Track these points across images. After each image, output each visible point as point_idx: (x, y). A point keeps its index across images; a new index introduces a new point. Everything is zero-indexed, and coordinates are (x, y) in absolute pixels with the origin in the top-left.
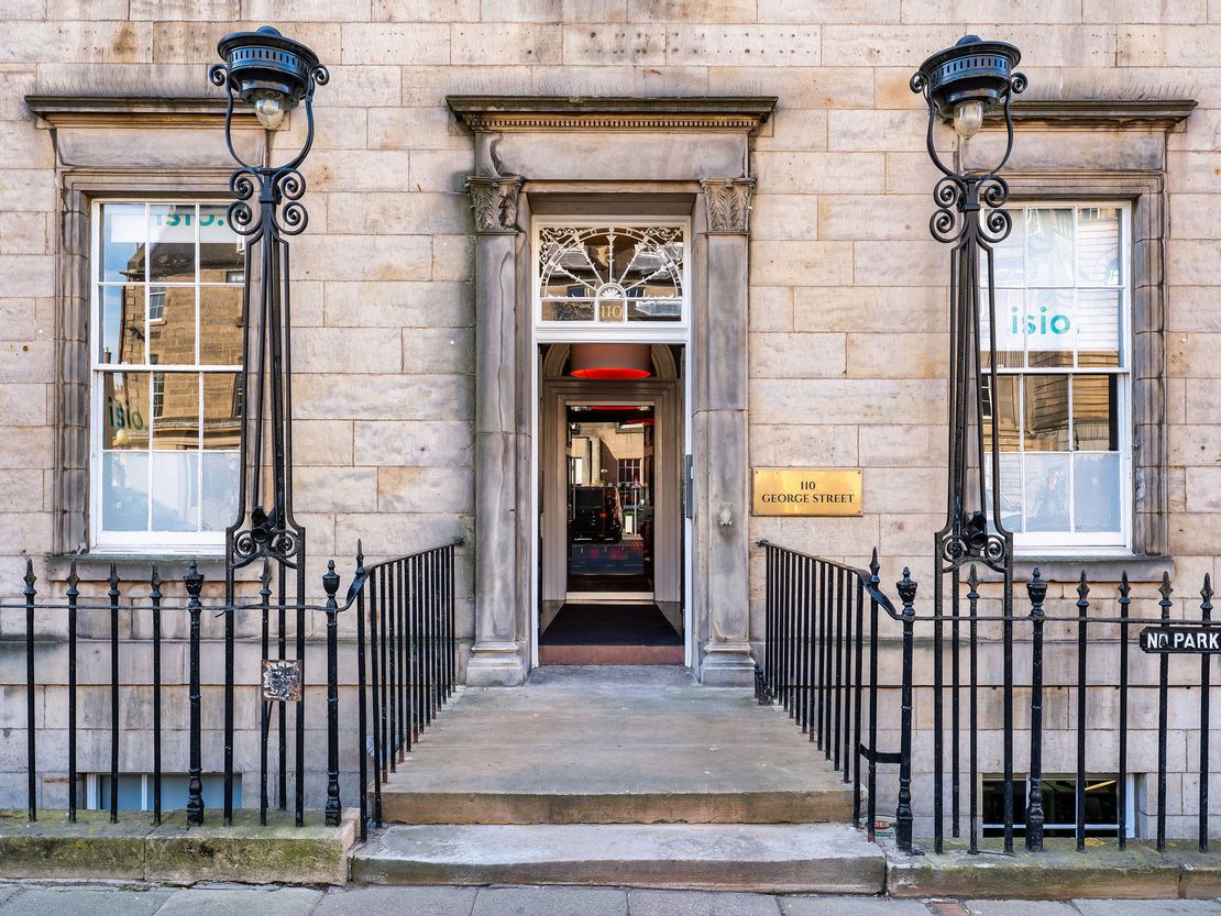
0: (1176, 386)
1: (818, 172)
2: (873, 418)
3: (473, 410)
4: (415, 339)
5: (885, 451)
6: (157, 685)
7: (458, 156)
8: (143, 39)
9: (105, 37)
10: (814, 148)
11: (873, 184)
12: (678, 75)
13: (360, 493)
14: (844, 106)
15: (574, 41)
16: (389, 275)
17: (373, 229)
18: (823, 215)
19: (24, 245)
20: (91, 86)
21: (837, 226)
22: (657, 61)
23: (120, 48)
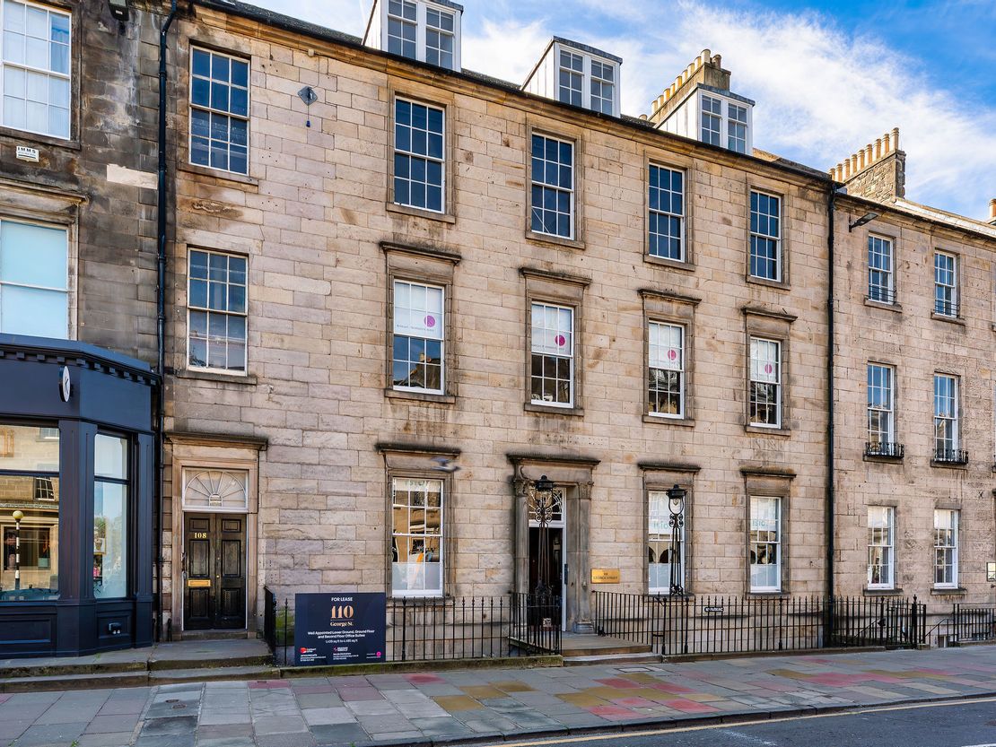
0: (695, 545)
1: (608, 481)
2: (622, 554)
3: (514, 551)
4: (497, 528)
5: (625, 564)
6: (404, 641)
7: (511, 472)
8: (413, 426)
9: (401, 425)
10: (607, 474)
11: (623, 485)
12: (571, 450)
13: (481, 577)
14: (615, 462)
15: (543, 437)
16: (489, 507)
17: (484, 492)
18: (610, 494)
19: (375, 494)
20: (397, 441)
21: (614, 497)
22: (565, 445)
23: (405, 429)
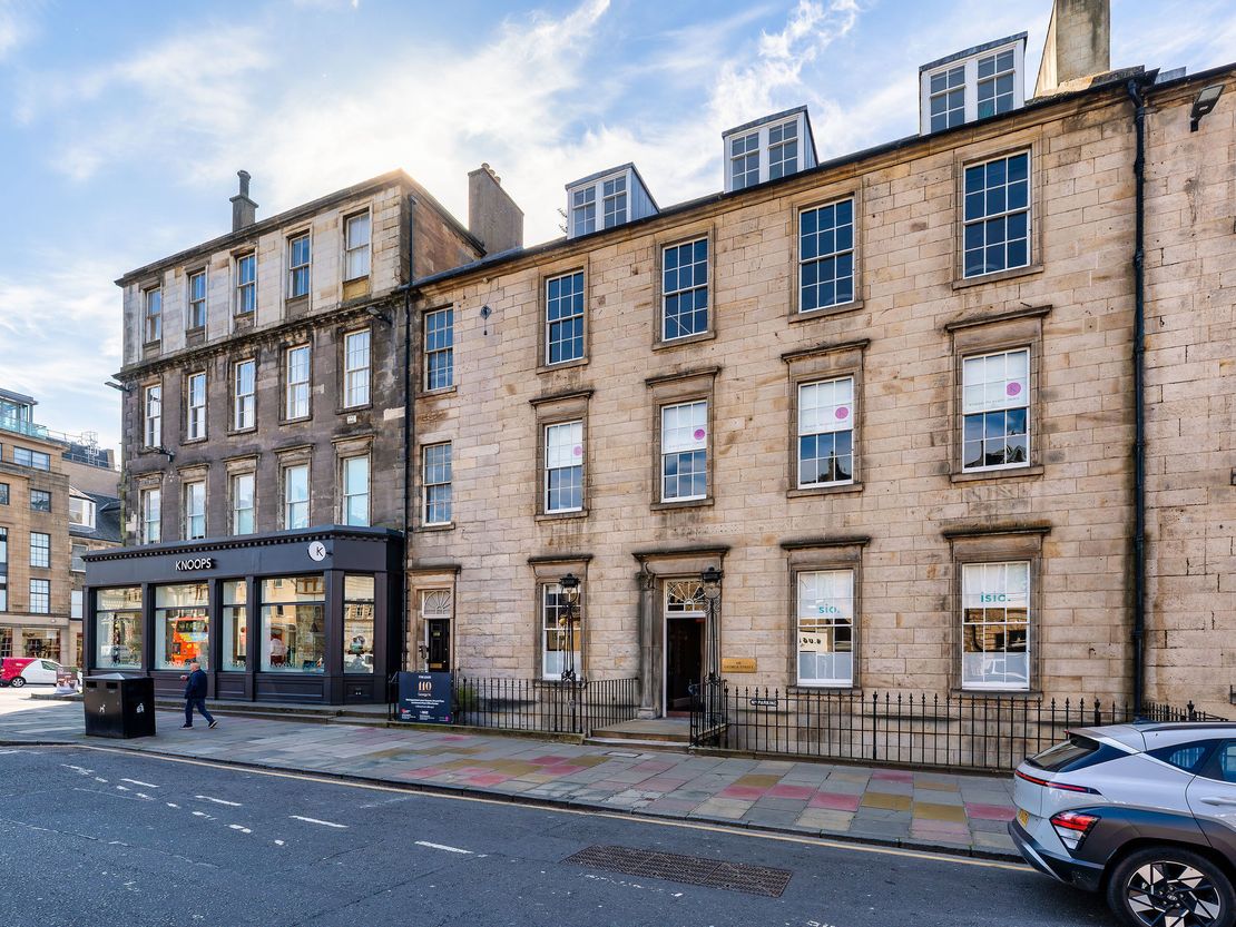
1: (743, 566)
2: (760, 642)
3: (640, 641)
4: (625, 620)
5: (764, 653)
7: (637, 568)
8: (556, 542)
9: (546, 541)
10: (742, 559)
11: (761, 569)
12: (700, 540)
13: (610, 664)
14: (751, 546)
15: (670, 532)
16: (618, 602)
17: (614, 590)
18: (745, 580)
19: (526, 598)
20: (543, 555)
21: (749, 583)
22: (694, 536)
23: (550, 544)
